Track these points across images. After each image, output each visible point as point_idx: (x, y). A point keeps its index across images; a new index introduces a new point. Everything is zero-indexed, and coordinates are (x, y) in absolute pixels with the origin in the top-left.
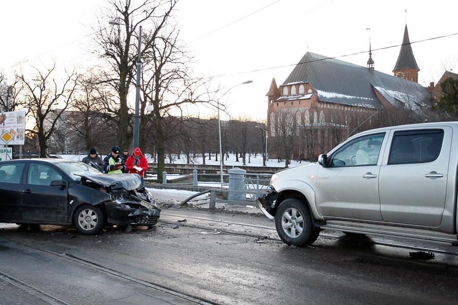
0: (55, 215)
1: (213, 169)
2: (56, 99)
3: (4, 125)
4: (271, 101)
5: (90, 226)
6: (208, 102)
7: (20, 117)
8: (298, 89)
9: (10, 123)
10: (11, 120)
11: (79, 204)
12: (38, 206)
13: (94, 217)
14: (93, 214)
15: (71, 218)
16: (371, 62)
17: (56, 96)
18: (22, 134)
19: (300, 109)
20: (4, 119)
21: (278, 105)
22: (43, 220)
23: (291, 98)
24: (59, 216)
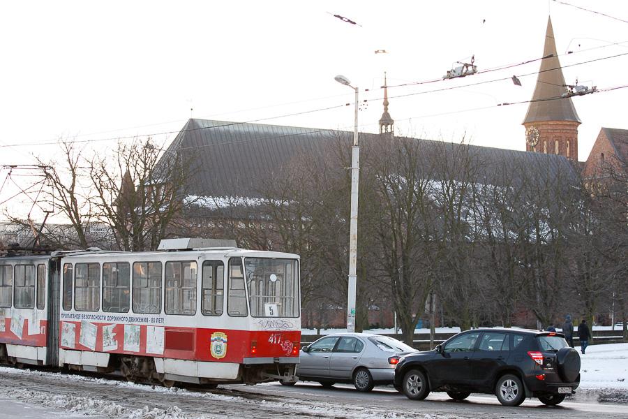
16: (386, 120)
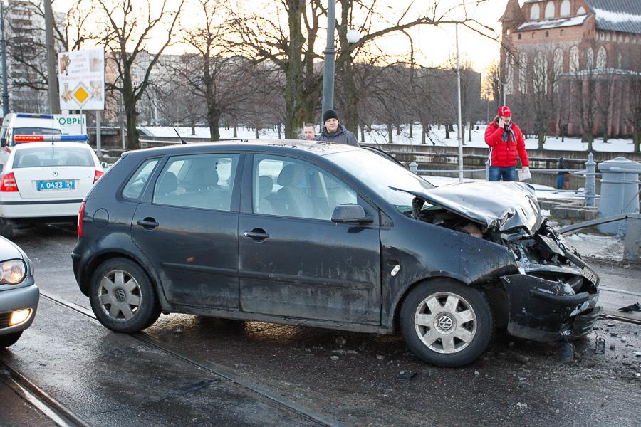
0: (339, 306)
1: (410, 151)
2: (150, 27)
3: (67, 75)
4: (508, 32)
5: (452, 341)
6: (463, 23)
7: (95, 60)
8: (560, 6)
9: (77, 72)
10: (79, 66)
11: (421, 277)
12: (291, 276)
13: (467, 316)
14: (461, 307)
15: (392, 315)
17: (150, 24)
18: (99, 90)
19: (561, 43)
20: (67, 64)
21: (520, 37)
22: (304, 315)
23: (544, 24)
24: (352, 307)
